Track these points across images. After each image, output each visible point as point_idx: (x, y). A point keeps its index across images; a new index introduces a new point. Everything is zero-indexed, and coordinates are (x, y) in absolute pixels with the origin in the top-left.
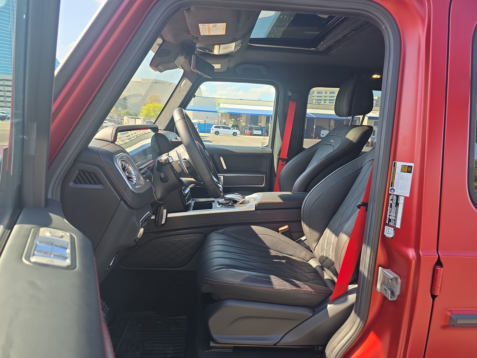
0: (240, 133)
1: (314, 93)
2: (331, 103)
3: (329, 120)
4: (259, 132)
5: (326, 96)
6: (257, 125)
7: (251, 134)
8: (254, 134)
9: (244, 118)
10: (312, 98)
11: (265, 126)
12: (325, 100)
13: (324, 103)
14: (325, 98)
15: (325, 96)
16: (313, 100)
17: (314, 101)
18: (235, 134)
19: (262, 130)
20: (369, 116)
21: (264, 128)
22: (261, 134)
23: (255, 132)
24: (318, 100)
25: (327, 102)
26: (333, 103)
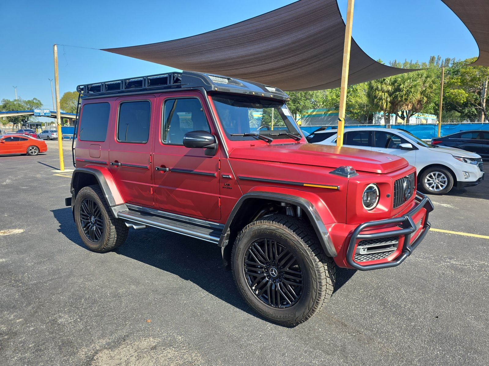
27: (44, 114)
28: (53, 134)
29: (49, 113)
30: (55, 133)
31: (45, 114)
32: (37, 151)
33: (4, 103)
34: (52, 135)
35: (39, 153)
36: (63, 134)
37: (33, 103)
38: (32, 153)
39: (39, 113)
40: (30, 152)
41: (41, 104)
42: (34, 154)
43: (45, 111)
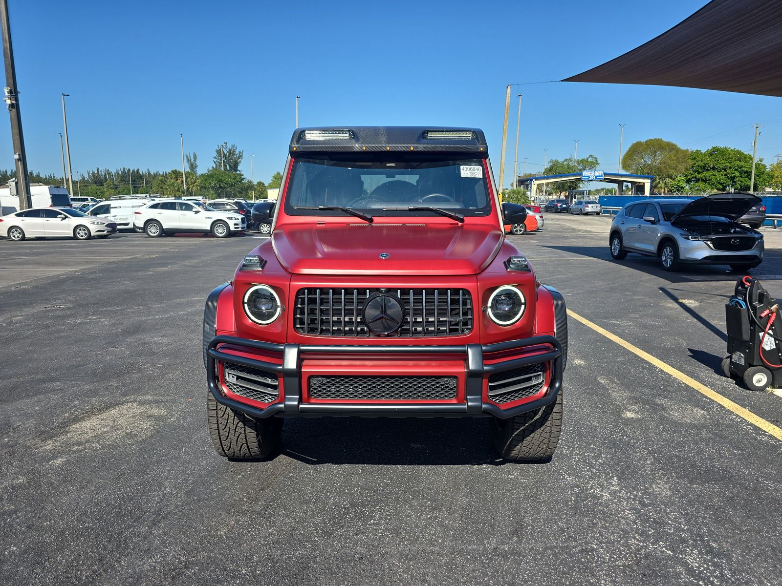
27: (594, 177)
28: (588, 207)
29: (601, 176)
30: (590, 205)
31: (596, 177)
32: (523, 230)
33: (551, 164)
34: (586, 208)
35: (525, 233)
36: (602, 207)
37: (587, 161)
38: (516, 231)
39: (589, 176)
40: (514, 230)
41: (597, 163)
42: (518, 233)
43: (597, 173)
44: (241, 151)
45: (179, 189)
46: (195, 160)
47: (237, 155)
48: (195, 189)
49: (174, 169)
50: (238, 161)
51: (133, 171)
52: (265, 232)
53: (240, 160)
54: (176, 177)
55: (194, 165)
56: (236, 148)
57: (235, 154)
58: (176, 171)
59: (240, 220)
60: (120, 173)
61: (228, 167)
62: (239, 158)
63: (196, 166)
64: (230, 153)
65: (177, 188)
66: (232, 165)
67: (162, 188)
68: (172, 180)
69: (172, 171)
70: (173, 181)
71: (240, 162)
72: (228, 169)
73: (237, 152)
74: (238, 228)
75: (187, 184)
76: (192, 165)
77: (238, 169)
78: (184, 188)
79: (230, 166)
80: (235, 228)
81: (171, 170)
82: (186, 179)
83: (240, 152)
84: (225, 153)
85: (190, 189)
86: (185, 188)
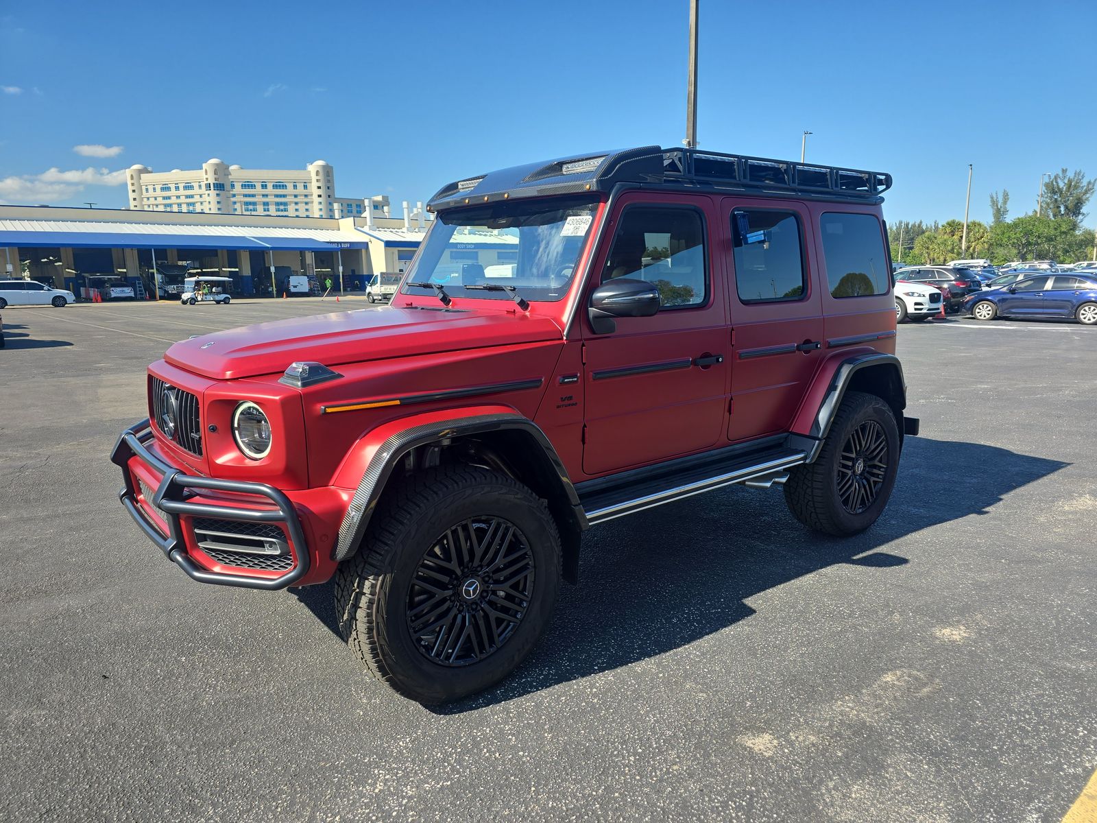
0: (74, 298)
1: (233, 186)
2: (282, 211)
3: (301, 252)
4: (128, 292)
5: (267, 196)
6: (112, 272)
7: (106, 298)
8: (113, 296)
9: (68, 255)
10: (233, 199)
11: (139, 275)
12: (266, 204)
13: (265, 210)
14: (265, 200)
15: (263, 193)
16: (235, 203)
17: (237, 206)
18: (58, 302)
19: (133, 286)
20: (385, 240)
21: (138, 278)
22: (132, 294)
23: (115, 292)
24: (247, 204)
25: (272, 209)
26: (285, 211)
44: (1092, 181)
45: (953, 249)
46: (1005, 202)
47: (1083, 187)
48: (979, 248)
49: (950, 219)
50: (1084, 197)
51: (914, 226)
52: (982, 318)
53: (1088, 195)
54: (952, 231)
55: (1002, 209)
56: (1083, 177)
57: (1079, 186)
58: (953, 222)
59: (928, 297)
60: (895, 228)
61: (1062, 209)
62: (1086, 192)
63: (1006, 211)
64: (1069, 186)
65: (949, 248)
66: (1070, 207)
67: (928, 248)
68: (946, 235)
69: (948, 224)
70: (946, 237)
71: (1087, 199)
72: (1063, 212)
73: (1084, 183)
74: (921, 309)
75: (968, 241)
76: (998, 210)
77: (1081, 211)
78: (961, 248)
79: (1066, 207)
80: (916, 309)
81: (946, 221)
82: (968, 233)
83: (1089, 183)
84: (1061, 187)
85: (971, 248)
86: (963, 248)
